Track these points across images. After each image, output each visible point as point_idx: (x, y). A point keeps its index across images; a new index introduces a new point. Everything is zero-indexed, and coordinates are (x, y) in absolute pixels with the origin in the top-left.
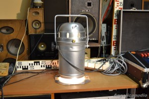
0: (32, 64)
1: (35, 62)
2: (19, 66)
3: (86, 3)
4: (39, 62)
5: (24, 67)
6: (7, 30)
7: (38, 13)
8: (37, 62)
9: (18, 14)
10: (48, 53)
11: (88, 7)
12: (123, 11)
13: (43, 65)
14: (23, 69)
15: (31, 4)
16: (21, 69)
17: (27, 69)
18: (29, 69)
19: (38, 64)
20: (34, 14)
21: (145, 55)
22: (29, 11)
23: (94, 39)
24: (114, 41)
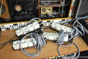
0: (12, 26)
1: (14, 25)
2: (3, 28)
4: (17, 24)
5: (7, 28)
8: (16, 25)
10: (23, 12)
13: (20, 26)
14: (6, 29)
16: (5, 30)
17: (9, 29)
18: (11, 29)
19: (17, 25)
23: (56, 1)
24: (72, 7)
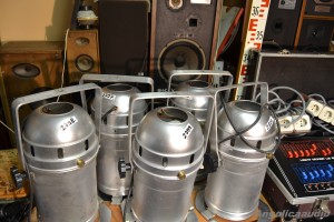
3: (187, 20)
6: (27, 69)
7: (87, 41)
9: (48, 29)
11: (190, 28)
12: (263, 58)
15: (72, 22)
20: (78, 42)
21: (294, 155)
22: (69, 36)
